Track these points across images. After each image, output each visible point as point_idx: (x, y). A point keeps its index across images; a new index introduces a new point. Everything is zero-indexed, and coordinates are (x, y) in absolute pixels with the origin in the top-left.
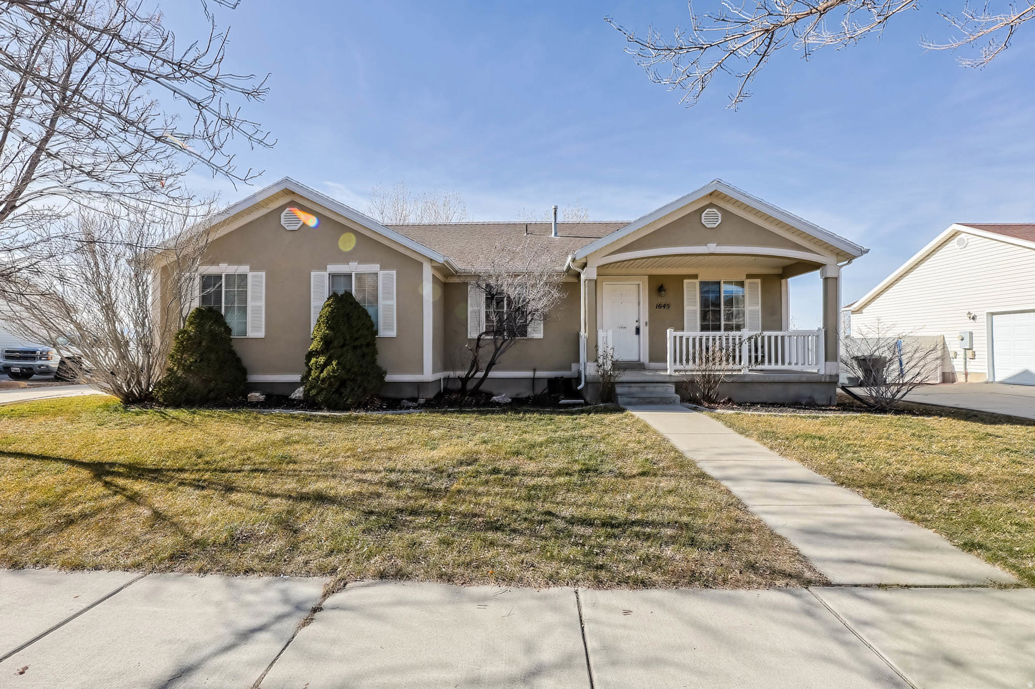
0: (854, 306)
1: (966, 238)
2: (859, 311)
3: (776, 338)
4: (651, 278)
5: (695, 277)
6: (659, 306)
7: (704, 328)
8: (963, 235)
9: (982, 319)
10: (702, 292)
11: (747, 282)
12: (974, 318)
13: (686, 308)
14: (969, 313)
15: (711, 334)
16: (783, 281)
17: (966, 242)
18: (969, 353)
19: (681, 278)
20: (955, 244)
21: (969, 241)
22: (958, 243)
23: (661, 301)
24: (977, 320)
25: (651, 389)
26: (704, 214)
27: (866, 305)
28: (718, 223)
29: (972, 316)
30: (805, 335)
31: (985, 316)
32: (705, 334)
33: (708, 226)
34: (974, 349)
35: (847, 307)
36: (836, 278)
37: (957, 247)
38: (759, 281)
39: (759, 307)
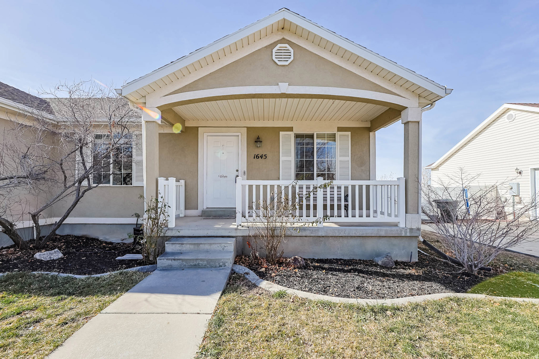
0: (434, 165)
1: (514, 114)
2: (436, 168)
3: (361, 187)
4: (250, 130)
5: (291, 129)
6: (257, 157)
7: (298, 177)
8: (511, 112)
9: (527, 174)
10: (297, 144)
11: (338, 134)
12: (520, 173)
13: (282, 158)
14: (517, 169)
15: (304, 183)
16: (371, 134)
17: (514, 117)
18: (517, 199)
19: (277, 130)
20: (506, 119)
21: (516, 116)
22: (508, 118)
23: (259, 152)
24: (523, 174)
25: (207, 247)
26: (274, 50)
27: (441, 165)
28: (290, 60)
29: (519, 171)
30: (388, 185)
31: (530, 171)
32: (300, 182)
33: (279, 63)
34: (520, 196)
35: (428, 166)
36: (418, 122)
37: (507, 121)
38: (349, 133)
39: (349, 158)
